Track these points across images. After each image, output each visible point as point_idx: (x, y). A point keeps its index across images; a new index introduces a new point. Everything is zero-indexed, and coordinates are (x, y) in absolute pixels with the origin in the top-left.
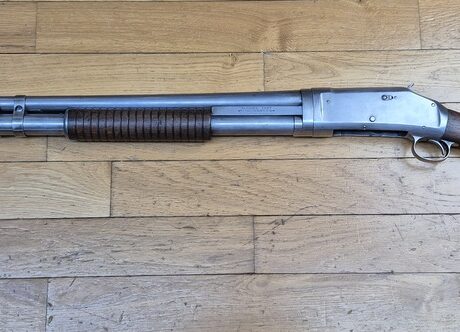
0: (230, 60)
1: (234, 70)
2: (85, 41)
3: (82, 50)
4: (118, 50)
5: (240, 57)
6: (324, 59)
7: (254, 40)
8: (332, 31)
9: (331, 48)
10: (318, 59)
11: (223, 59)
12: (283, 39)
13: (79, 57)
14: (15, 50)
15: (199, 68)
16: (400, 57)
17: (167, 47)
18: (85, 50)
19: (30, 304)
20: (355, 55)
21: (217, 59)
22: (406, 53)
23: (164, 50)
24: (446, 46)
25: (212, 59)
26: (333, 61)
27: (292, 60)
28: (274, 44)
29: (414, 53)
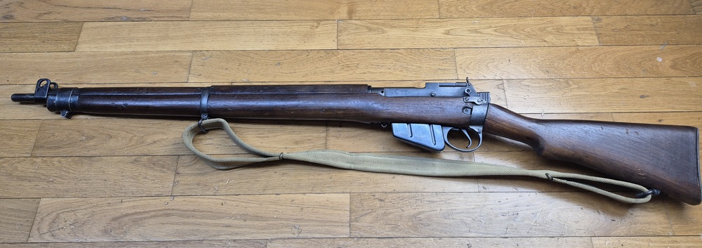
0: (315, 24)
1: (317, 30)
2: (221, 14)
3: (219, 19)
4: (243, 19)
5: (322, 23)
6: (377, 24)
7: (332, 13)
8: (382, 8)
9: (382, 17)
10: (372, 24)
11: (311, 24)
12: (351, 13)
13: (217, 23)
14: (176, 19)
15: (295, 28)
16: (425, 22)
17: (275, 17)
18: (222, 19)
19: (164, 172)
20: (397, 21)
21: (308, 24)
22: (430, 20)
23: (272, 19)
24: (456, 16)
25: (303, 24)
26: (383, 24)
27: (356, 24)
28: (344, 15)
29: (435, 20)
